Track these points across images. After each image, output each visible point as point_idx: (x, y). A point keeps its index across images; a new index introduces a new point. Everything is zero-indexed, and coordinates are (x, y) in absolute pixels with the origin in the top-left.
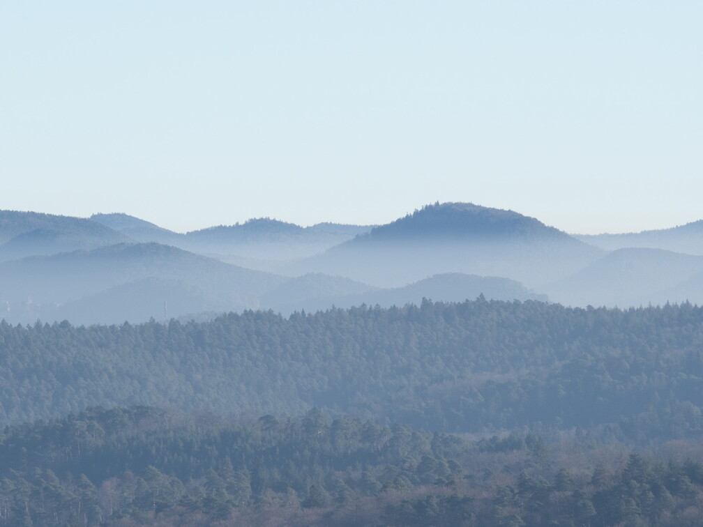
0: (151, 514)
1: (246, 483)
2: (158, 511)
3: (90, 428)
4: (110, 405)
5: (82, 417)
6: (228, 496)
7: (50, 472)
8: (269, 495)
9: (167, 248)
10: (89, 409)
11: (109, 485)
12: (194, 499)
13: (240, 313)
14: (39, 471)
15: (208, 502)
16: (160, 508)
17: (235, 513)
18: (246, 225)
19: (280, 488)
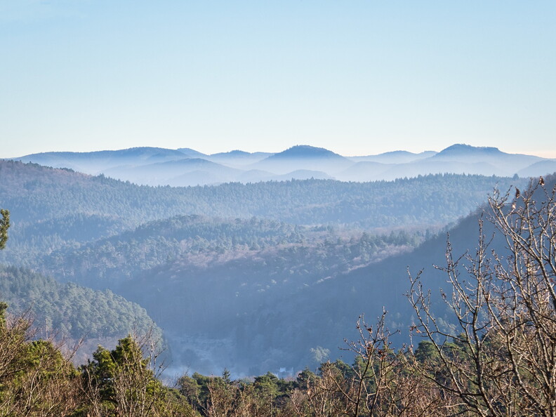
0: (198, 252)
1: (230, 242)
2: (200, 251)
3: (177, 222)
4: (183, 214)
5: (174, 218)
6: (224, 246)
7: (163, 237)
8: (238, 246)
9: (204, 160)
10: (176, 216)
11: (183, 242)
12: (212, 247)
13: (229, 183)
14: (159, 237)
15: (217, 248)
16: (201, 250)
17: (226, 252)
18: (231, 153)
19: (242, 243)
